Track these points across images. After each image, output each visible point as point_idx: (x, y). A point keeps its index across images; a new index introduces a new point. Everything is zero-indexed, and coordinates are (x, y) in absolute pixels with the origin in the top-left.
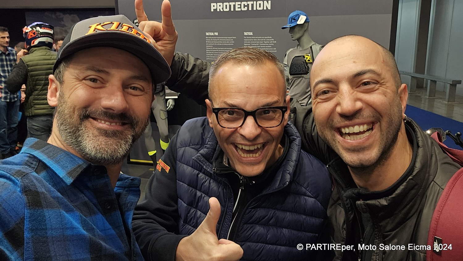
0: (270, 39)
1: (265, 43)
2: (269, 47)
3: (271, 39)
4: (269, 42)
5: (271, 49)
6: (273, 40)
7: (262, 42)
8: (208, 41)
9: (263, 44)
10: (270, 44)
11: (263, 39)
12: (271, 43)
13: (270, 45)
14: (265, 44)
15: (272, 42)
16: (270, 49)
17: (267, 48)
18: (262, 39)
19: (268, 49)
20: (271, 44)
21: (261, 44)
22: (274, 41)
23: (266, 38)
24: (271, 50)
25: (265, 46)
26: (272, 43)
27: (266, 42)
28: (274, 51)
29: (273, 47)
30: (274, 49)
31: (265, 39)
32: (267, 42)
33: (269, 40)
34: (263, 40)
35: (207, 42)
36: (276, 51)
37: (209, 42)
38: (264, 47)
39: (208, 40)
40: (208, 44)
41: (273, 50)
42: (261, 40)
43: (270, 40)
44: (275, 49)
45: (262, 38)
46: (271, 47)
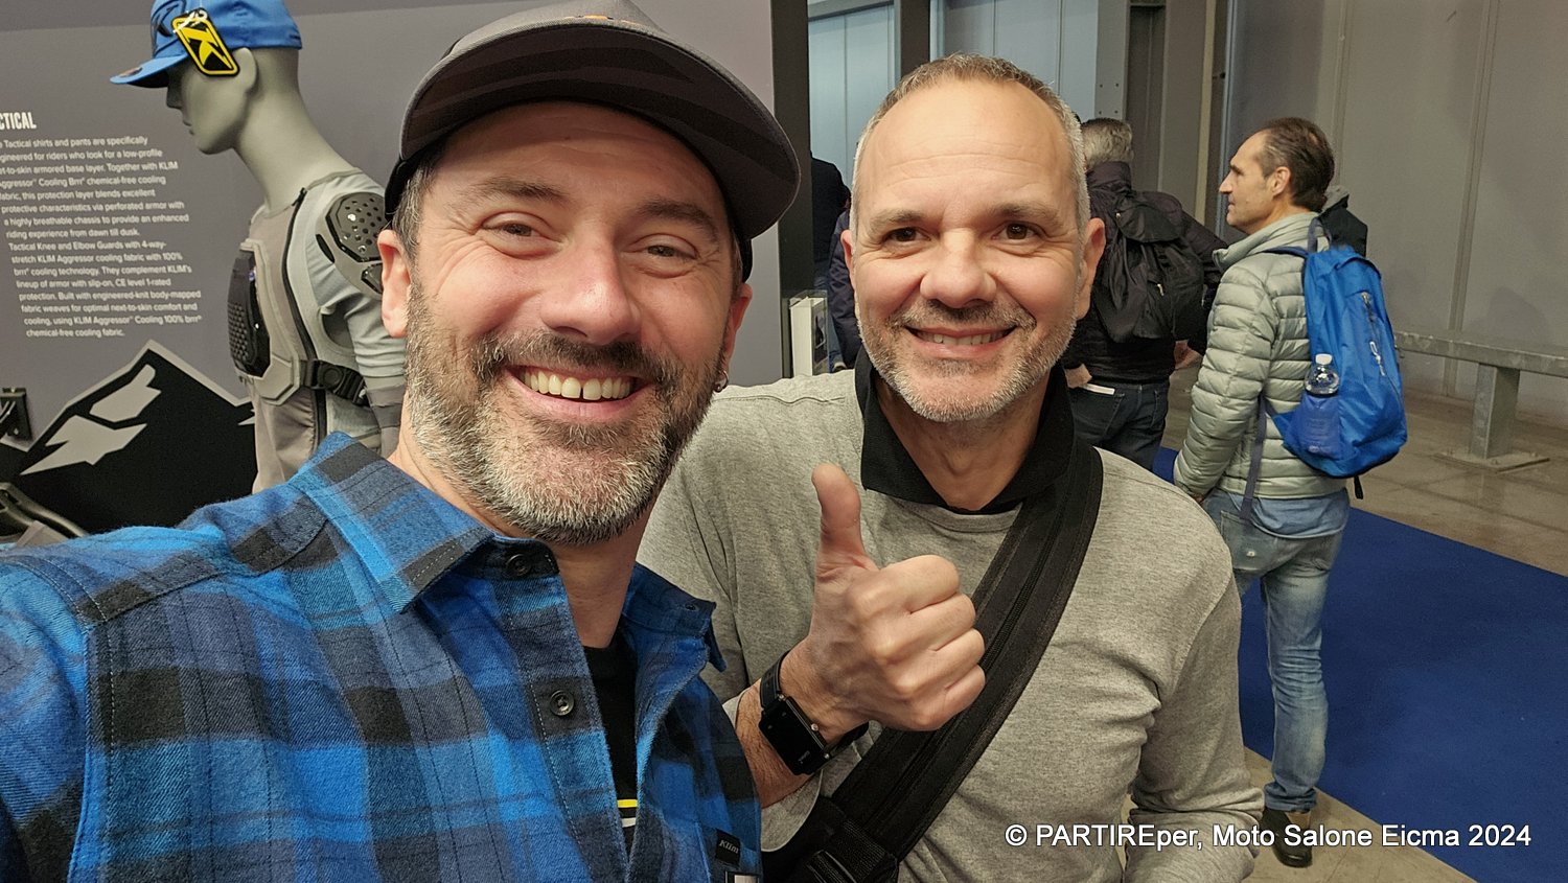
0: (140, 147)
1: (114, 175)
2: (144, 193)
3: (147, 148)
4: (135, 167)
5: (156, 205)
6: (159, 153)
7: (99, 168)
9: (108, 181)
10: (146, 180)
11: (100, 148)
12: (148, 173)
13: (146, 187)
14: (116, 181)
15: (151, 166)
16: (148, 206)
17: (136, 200)
18: (93, 149)
19: (140, 206)
20: (153, 180)
21: (98, 182)
22: (165, 159)
23: (118, 141)
24: (158, 212)
25: (121, 187)
26: (159, 173)
27: (119, 168)
28: (175, 218)
29: (163, 194)
30: (171, 206)
31: (110, 148)
32: (127, 167)
33: (134, 154)
34: (100, 155)
36: (186, 218)
38: (116, 194)
41: (168, 212)
42: (91, 155)
43: (142, 154)
44: (179, 205)
45: (96, 142)
46: (153, 192)
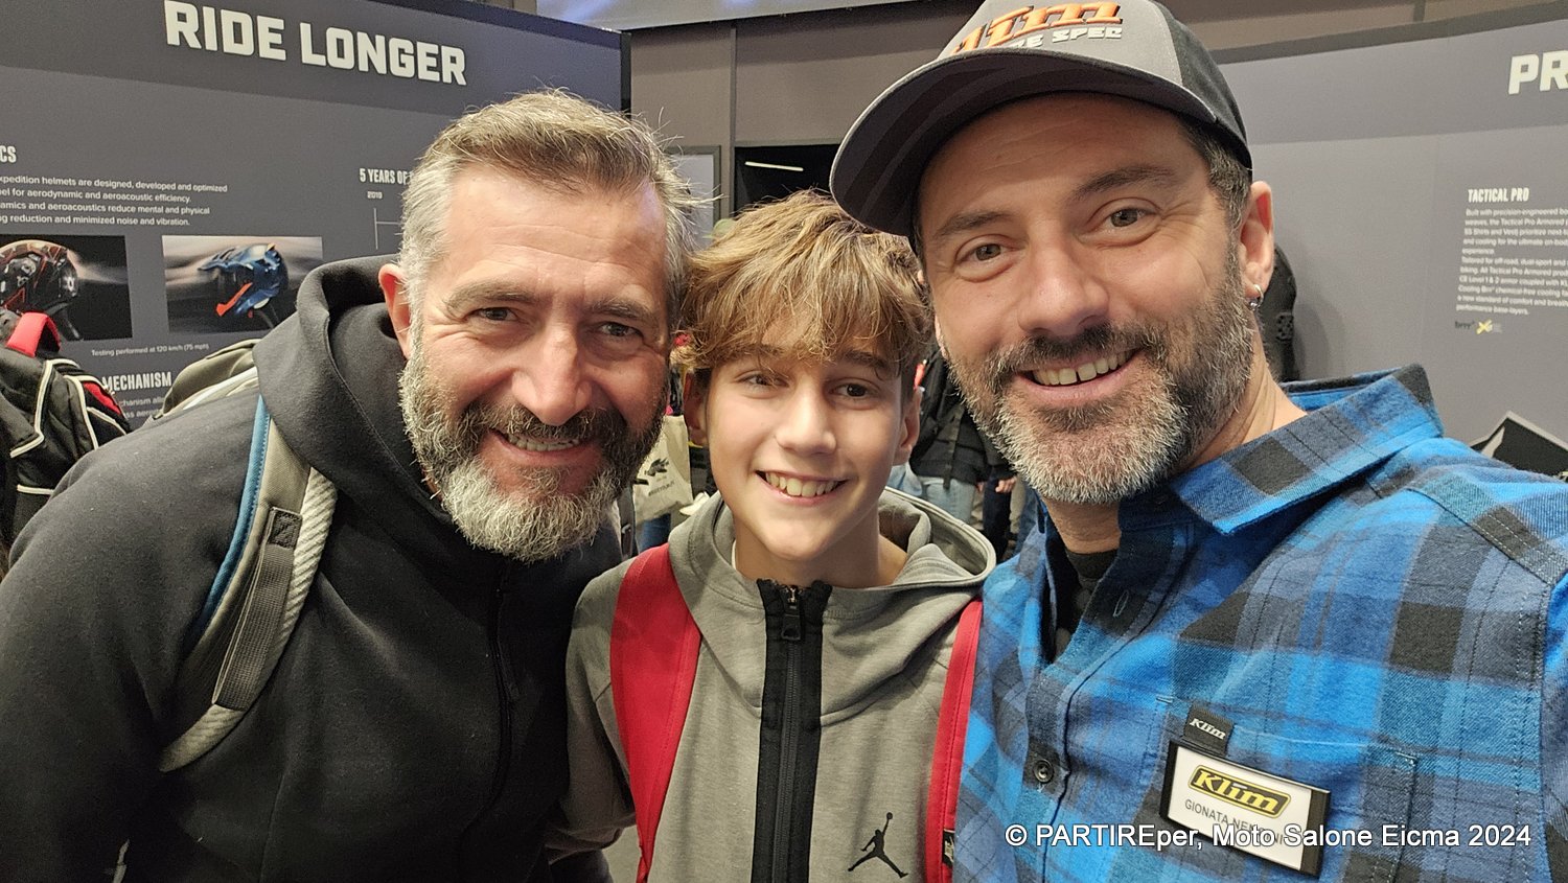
8: (1472, 227)
35: (1468, 232)
37: (1477, 232)
39: (1476, 222)
40: (1472, 242)
